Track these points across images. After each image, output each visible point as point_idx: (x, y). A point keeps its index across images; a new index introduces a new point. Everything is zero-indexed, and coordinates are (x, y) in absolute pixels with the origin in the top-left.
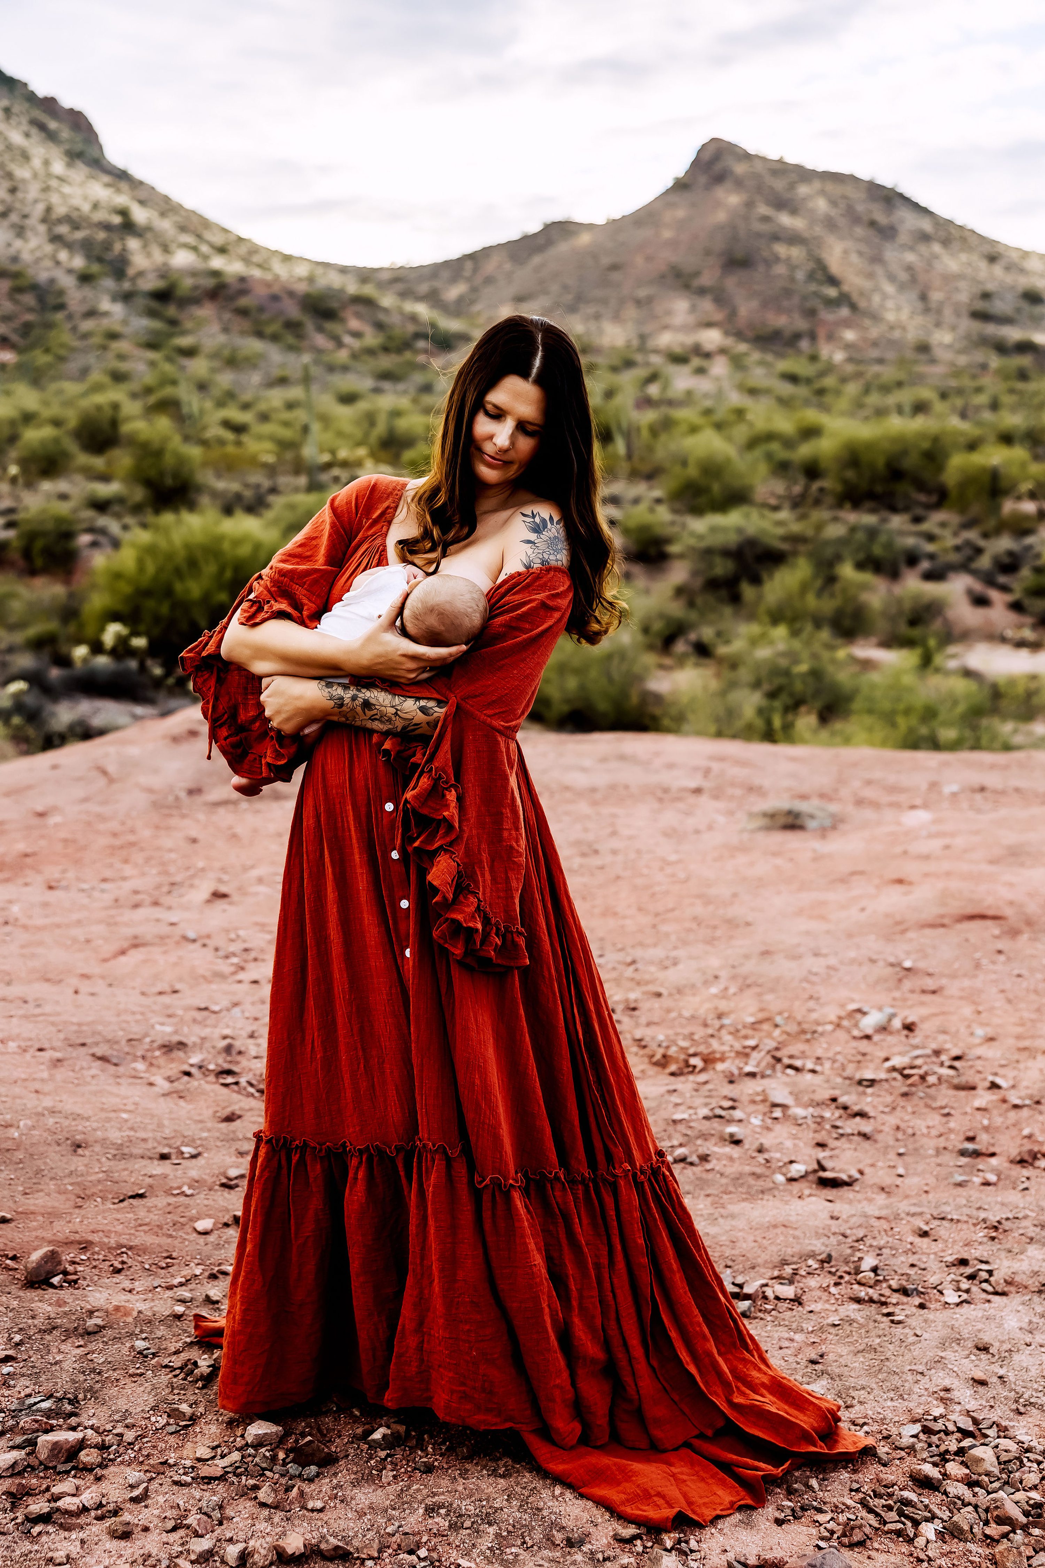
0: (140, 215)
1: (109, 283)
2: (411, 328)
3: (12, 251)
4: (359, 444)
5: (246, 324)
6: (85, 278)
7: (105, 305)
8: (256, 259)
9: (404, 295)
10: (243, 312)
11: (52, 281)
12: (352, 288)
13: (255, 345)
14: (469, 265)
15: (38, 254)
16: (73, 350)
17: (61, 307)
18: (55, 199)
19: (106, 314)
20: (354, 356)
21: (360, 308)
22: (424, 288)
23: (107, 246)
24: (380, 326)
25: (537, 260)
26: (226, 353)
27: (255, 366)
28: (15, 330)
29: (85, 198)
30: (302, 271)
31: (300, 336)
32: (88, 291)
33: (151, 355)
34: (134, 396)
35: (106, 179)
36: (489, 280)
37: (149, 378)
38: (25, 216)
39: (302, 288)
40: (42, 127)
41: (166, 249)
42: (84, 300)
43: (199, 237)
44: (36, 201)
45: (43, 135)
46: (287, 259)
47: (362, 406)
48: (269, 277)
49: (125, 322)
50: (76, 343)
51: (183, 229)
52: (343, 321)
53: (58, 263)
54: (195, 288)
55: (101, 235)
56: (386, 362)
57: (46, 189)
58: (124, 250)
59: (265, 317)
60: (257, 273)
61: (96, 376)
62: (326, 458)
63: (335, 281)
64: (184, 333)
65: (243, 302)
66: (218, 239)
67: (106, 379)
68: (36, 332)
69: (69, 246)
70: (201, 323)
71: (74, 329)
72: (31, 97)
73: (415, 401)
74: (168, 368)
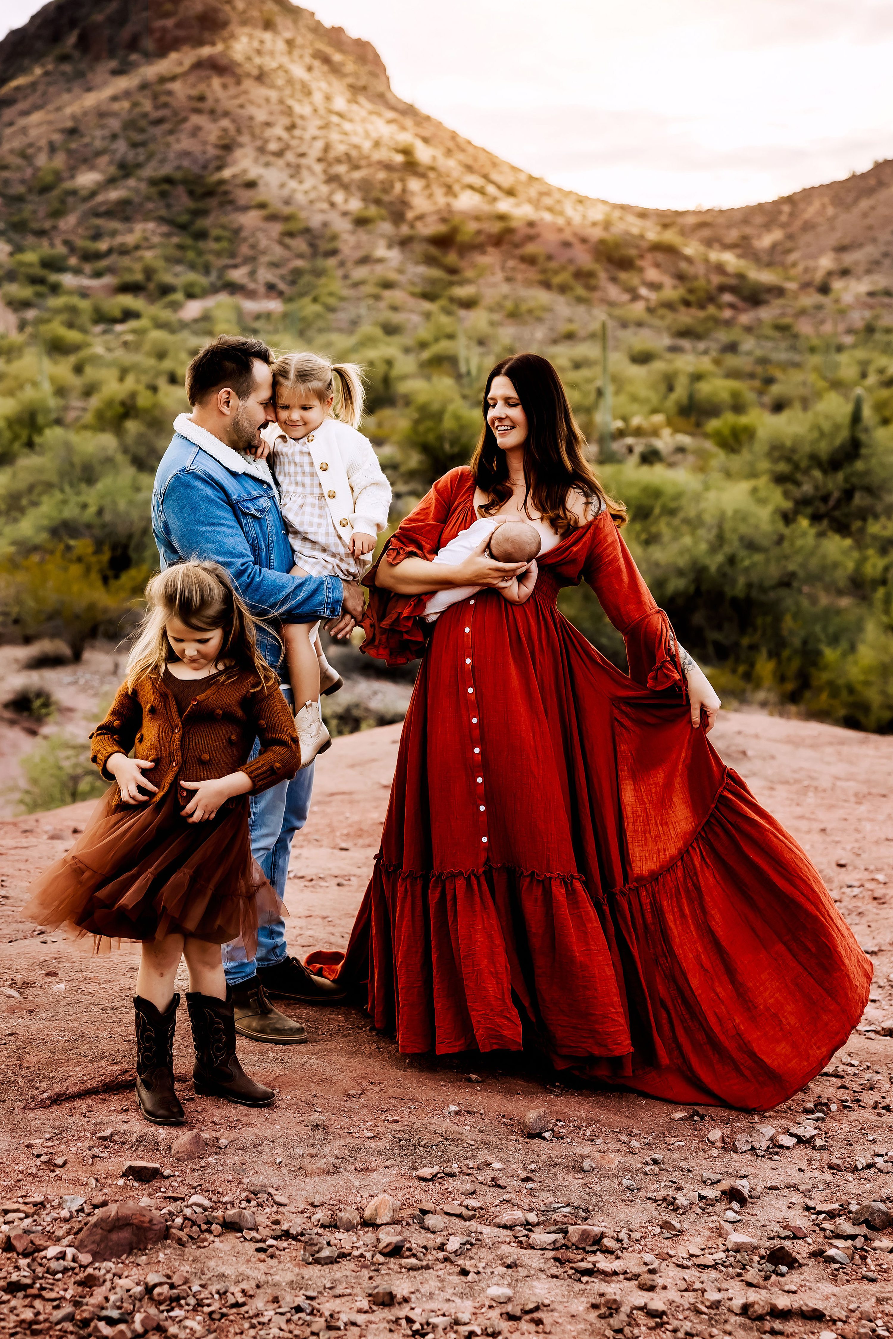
0: (423, 154)
1: (386, 227)
2: (716, 280)
3: (285, 192)
4: (655, 411)
5: (532, 274)
6: (361, 222)
7: (381, 251)
8: (547, 201)
9: (709, 243)
10: (531, 260)
11: (325, 225)
12: (653, 234)
13: (542, 297)
14: (786, 208)
15: (313, 195)
16: (342, 299)
17: (333, 253)
18: (334, 136)
19: (380, 261)
20: (650, 310)
21: (660, 257)
22: (733, 235)
23: (387, 187)
24: (681, 277)
25: (864, 204)
26: (509, 305)
27: (539, 320)
28: (282, 278)
29: (367, 135)
30: (597, 214)
31: (592, 288)
32: (363, 236)
33: (427, 306)
34: (407, 350)
35: (391, 115)
36: (808, 227)
37: (424, 333)
38: (303, 155)
39: (596, 234)
40: (326, 60)
41: (449, 190)
42: (358, 246)
43: (486, 177)
44: (314, 138)
45: (326, 68)
46: (581, 200)
47: (658, 366)
48: (561, 221)
49: (401, 271)
50: (345, 292)
51: (469, 169)
52: (641, 270)
53: (333, 205)
54: (479, 232)
55: (381, 175)
56: (686, 317)
57: (326, 126)
58: (404, 190)
59: (553, 265)
60: (547, 217)
61: (367, 328)
62: (619, 424)
63: (634, 226)
64: (462, 283)
65: (530, 249)
66: (506, 180)
67: (378, 332)
68: (306, 279)
69: (346, 187)
70: (482, 272)
71: (346, 277)
72: (317, 29)
73: (717, 362)
74: (444, 320)
